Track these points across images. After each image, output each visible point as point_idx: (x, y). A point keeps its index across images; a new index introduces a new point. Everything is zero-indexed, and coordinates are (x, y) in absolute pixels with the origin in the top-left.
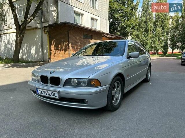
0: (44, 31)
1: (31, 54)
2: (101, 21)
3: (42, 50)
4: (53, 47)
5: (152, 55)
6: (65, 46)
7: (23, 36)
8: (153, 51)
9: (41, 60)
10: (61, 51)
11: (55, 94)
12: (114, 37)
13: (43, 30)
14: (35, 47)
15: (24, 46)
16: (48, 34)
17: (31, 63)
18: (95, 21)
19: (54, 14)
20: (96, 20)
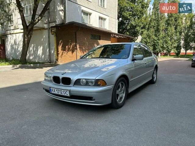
0: (51, 32)
1: (38, 54)
2: (109, 20)
3: (49, 50)
4: (60, 48)
5: (163, 56)
6: (72, 47)
7: (31, 37)
8: (165, 52)
9: (49, 61)
10: (69, 52)
11: (67, 92)
12: (123, 37)
13: (50, 30)
14: (42, 48)
15: (31, 46)
16: (55, 35)
17: (38, 64)
18: (103, 21)
19: (62, 13)
20: (105, 19)
